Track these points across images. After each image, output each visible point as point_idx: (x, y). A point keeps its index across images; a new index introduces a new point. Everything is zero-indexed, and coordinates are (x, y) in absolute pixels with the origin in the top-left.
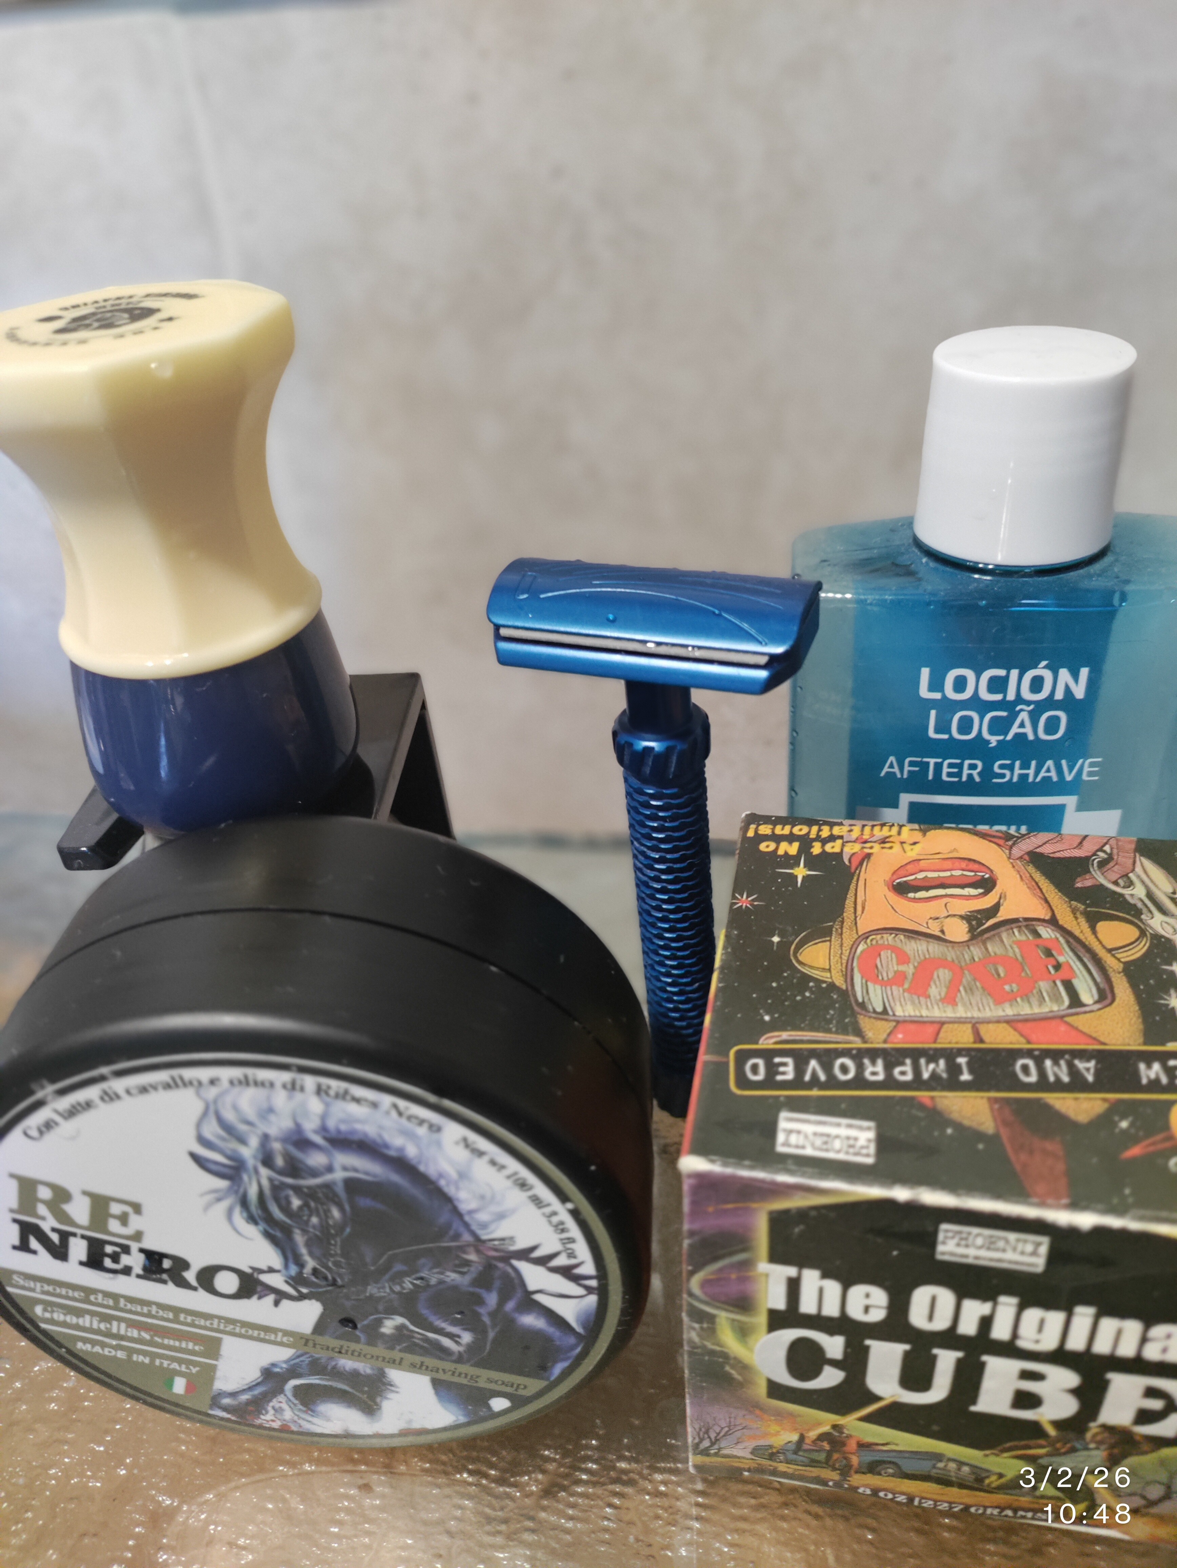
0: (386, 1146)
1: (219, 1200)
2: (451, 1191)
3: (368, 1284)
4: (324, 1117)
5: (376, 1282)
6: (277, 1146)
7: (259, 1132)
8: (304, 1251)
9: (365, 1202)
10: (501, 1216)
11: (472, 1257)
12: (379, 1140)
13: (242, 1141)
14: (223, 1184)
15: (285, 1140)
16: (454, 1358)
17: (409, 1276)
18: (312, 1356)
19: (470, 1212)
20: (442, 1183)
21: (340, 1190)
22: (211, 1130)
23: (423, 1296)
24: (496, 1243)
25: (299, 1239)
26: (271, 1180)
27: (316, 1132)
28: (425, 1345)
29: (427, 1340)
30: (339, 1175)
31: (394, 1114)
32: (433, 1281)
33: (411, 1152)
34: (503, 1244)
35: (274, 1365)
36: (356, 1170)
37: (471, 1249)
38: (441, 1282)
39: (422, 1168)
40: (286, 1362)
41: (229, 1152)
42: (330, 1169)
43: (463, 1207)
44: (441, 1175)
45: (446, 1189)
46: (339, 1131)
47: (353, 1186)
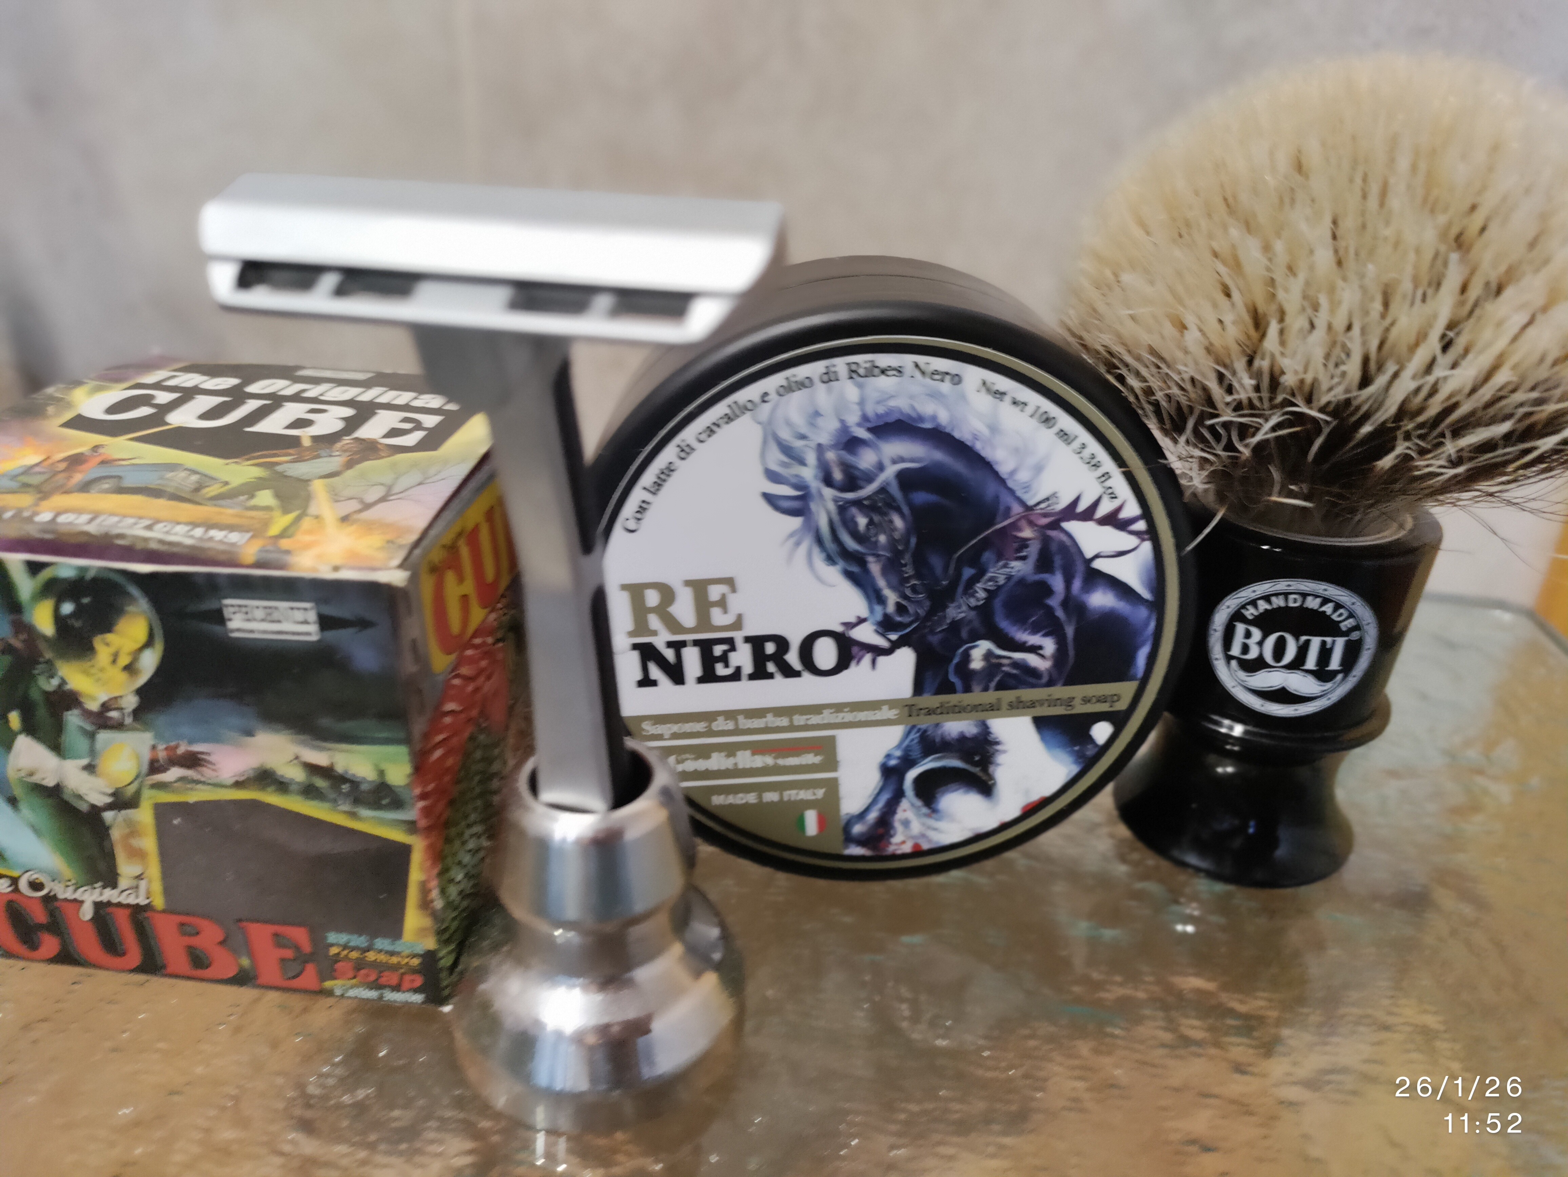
0: (921, 419)
1: (798, 544)
2: (987, 453)
3: (946, 607)
4: (862, 403)
5: (953, 601)
6: (831, 456)
7: (813, 444)
8: (881, 583)
9: (921, 497)
10: (1039, 469)
11: (1027, 533)
12: (914, 415)
13: (802, 462)
14: (796, 522)
15: (835, 446)
16: (1045, 679)
17: (978, 582)
18: (919, 730)
19: (1013, 473)
20: (978, 446)
21: (895, 491)
22: (775, 459)
23: (998, 603)
24: (1043, 506)
25: (875, 568)
26: (835, 500)
27: (859, 425)
28: (1014, 671)
29: (1016, 664)
30: (890, 471)
31: (918, 374)
32: (1001, 580)
33: (944, 418)
34: (1049, 506)
35: (888, 756)
36: (902, 460)
37: (1023, 523)
38: (1009, 578)
39: (957, 435)
40: (898, 747)
41: (794, 480)
42: (881, 467)
43: (1004, 469)
44: (976, 437)
45: (983, 454)
46: (878, 416)
47: (907, 480)
